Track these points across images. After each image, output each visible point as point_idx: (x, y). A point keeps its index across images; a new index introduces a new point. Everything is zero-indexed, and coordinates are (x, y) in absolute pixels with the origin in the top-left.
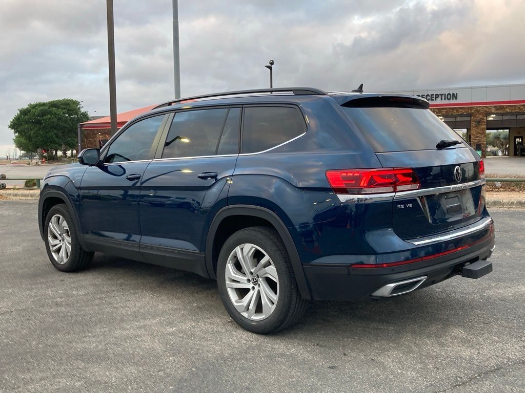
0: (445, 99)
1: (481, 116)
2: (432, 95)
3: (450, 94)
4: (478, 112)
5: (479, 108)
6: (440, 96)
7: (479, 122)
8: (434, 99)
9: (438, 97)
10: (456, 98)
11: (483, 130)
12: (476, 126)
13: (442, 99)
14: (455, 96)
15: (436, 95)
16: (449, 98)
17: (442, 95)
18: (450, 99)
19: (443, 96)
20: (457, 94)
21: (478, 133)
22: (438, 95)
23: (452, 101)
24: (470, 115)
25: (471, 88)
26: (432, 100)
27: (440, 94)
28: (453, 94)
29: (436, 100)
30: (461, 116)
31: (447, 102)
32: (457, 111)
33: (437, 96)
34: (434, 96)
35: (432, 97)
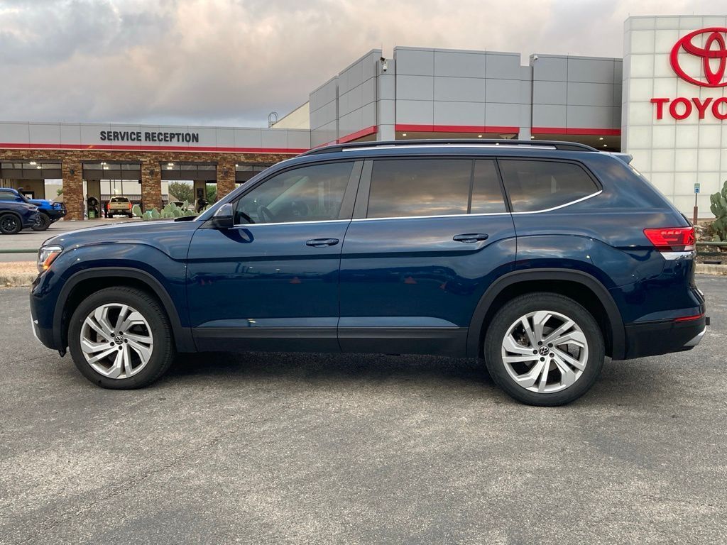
0: (183, 141)
1: (228, 166)
2: (165, 134)
3: (189, 134)
4: (225, 160)
5: (226, 155)
6: (176, 136)
7: (226, 173)
8: (169, 139)
9: (174, 137)
10: (197, 141)
11: (232, 183)
12: (223, 178)
13: (178, 140)
14: (195, 138)
15: (171, 134)
16: (188, 139)
17: (178, 134)
18: (189, 141)
19: (181, 137)
20: (197, 135)
21: (226, 186)
22: (173, 134)
23: (192, 144)
24: (215, 164)
25: (216, 128)
26: (166, 140)
27: (177, 134)
28: (193, 135)
29: (171, 141)
30: (205, 164)
31: (185, 144)
32: (199, 158)
33: (172, 136)
34: (169, 135)
35: (165, 137)
